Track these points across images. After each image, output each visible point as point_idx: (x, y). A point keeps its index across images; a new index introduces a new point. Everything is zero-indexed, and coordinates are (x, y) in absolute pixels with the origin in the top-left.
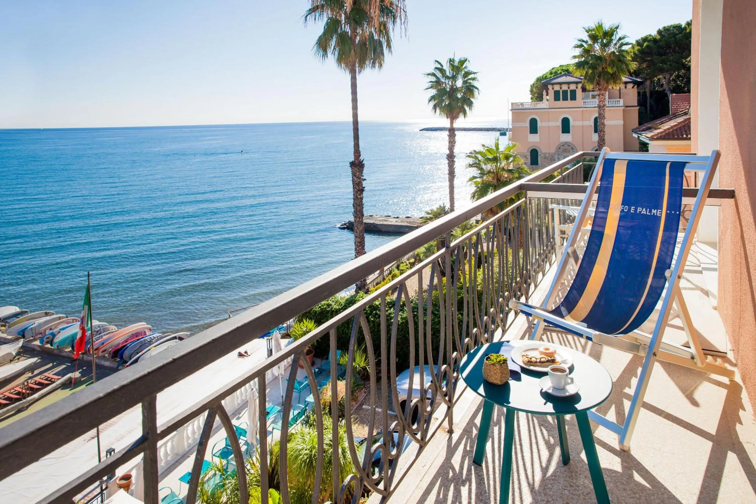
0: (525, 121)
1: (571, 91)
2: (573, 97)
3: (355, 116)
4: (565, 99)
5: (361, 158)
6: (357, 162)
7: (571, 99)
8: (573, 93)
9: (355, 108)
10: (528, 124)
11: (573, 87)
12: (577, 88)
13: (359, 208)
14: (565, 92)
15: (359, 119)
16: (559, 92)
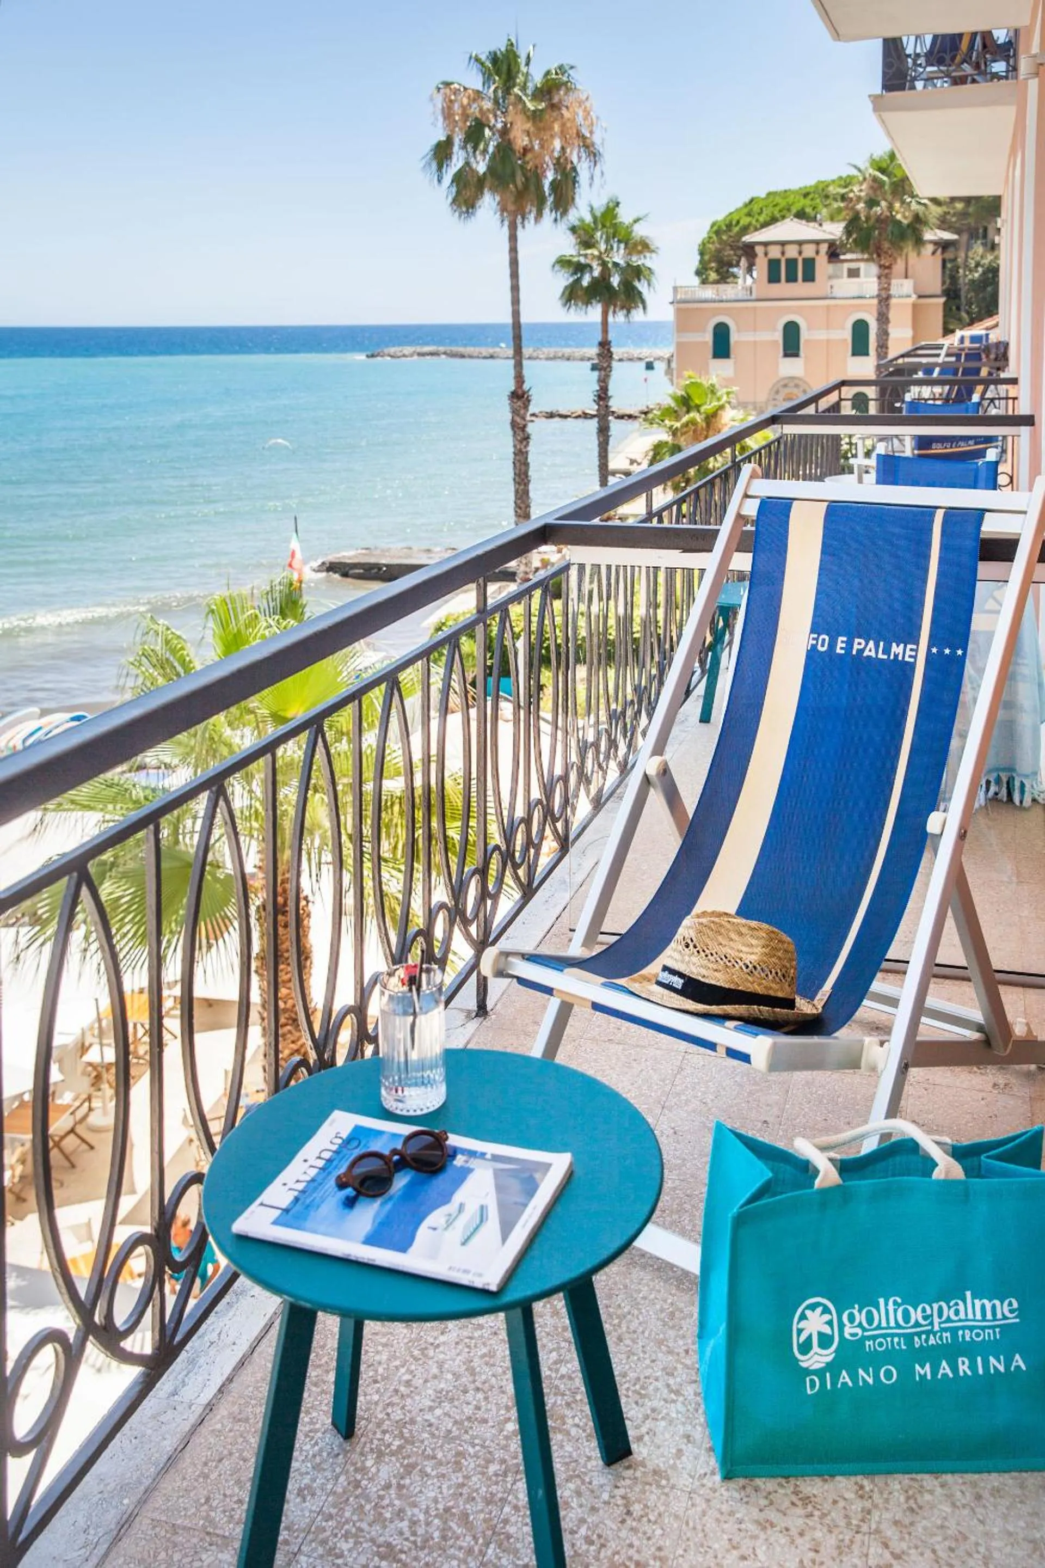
0: (704, 330)
1: (805, 260)
2: (809, 276)
3: (516, 314)
4: (792, 278)
5: (526, 387)
6: (520, 392)
7: (804, 280)
8: (810, 264)
9: (516, 301)
10: (709, 337)
11: (809, 251)
12: (817, 252)
13: (523, 468)
14: (792, 263)
15: (524, 319)
16: (777, 262)
